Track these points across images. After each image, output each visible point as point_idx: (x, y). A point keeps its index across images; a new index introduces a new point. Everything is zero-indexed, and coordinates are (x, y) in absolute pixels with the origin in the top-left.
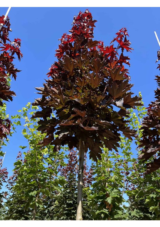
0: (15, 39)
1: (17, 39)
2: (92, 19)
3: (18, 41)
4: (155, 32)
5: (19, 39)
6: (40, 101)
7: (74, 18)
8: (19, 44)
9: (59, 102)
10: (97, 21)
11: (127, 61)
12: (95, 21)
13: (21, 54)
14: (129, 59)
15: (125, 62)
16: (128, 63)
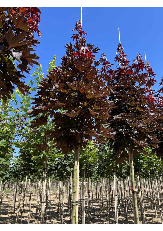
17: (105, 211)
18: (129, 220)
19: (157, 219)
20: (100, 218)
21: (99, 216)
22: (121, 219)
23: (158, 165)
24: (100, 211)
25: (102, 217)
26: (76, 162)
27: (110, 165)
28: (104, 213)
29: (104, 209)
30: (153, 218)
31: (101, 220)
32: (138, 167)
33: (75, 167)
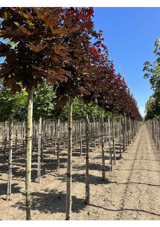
17: (19, 150)
18: (43, 154)
19: (64, 151)
20: (15, 155)
21: (14, 154)
22: (35, 154)
23: (75, 110)
24: (15, 150)
25: (17, 155)
26: (30, 100)
27: (38, 108)
28: (19, 151)
29: (18, 149)
30: (62, 151)
31: (17, 157)
32: (61, 111)
33: (30, 106)
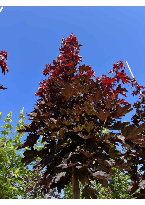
0: (2, 52)
1: (3, 52)
2: (77, 43)
3: (4, 54)
4: (127, 62)
5: (6, 52)
6: (29, 127)
7: (62, 40)
8: (6, 57)
9: (58, 135)
10: (82, 46)
11: (124, 93)
12: (81, 45)
13: (7, 68)
14: (127, 91)
15: (122, 93)
16: (124, 95)
